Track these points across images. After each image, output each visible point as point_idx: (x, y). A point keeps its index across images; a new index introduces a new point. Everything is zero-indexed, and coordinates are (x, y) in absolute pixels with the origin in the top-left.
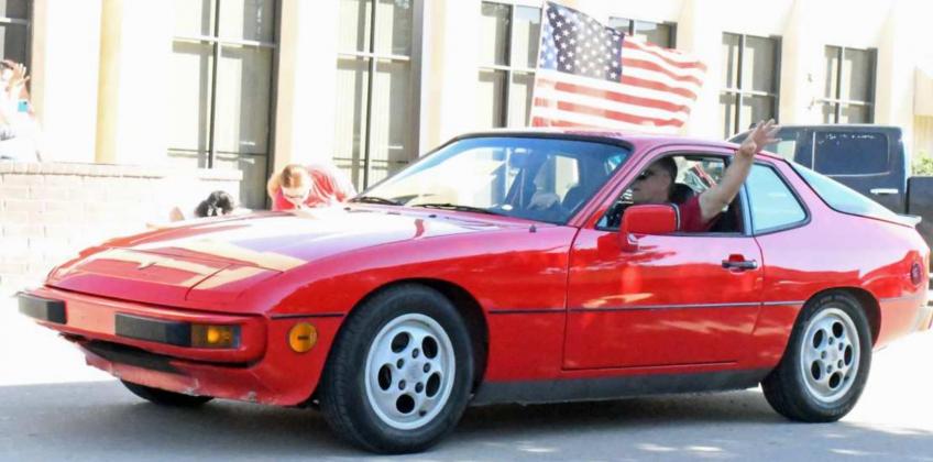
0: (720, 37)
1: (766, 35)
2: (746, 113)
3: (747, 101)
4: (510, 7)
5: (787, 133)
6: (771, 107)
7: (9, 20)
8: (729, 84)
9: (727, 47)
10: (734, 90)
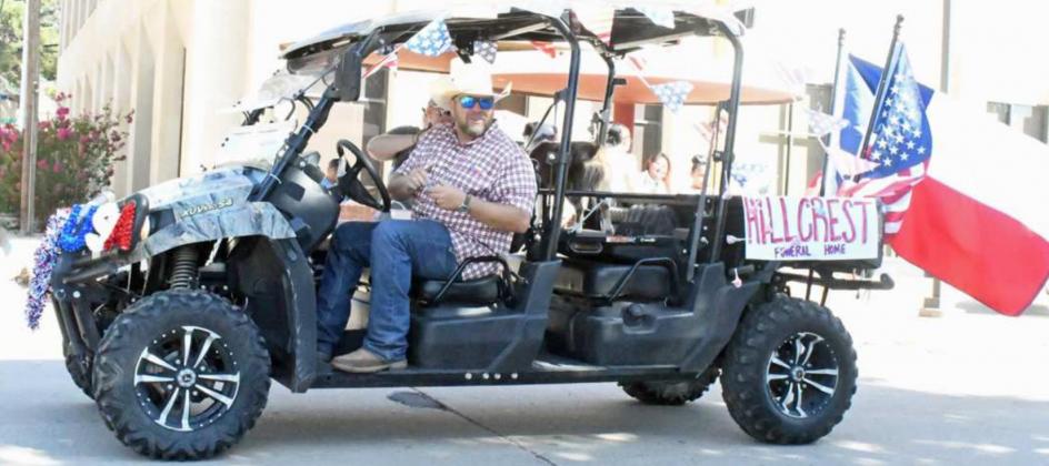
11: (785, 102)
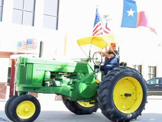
0: (148, 67)
1: (154, 66)
2: (152, 76)
3: (152, 74)
5: (158, 78)
6: (155, 75)
8: (149, 72)
9: (149, 68)
10: (150, 73)
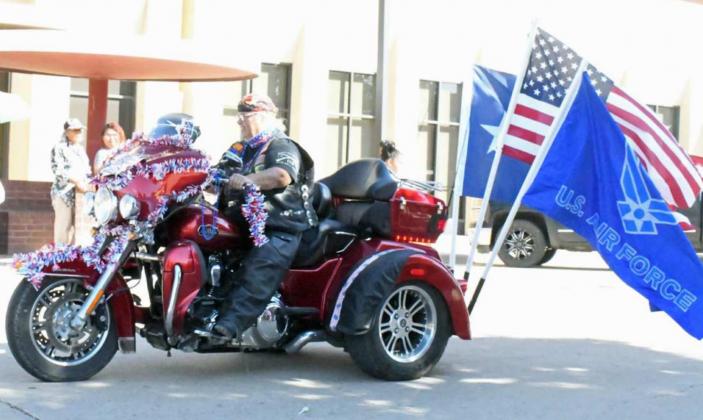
4: (437, 84)
7: (121, 97)
11: (246, 79)
